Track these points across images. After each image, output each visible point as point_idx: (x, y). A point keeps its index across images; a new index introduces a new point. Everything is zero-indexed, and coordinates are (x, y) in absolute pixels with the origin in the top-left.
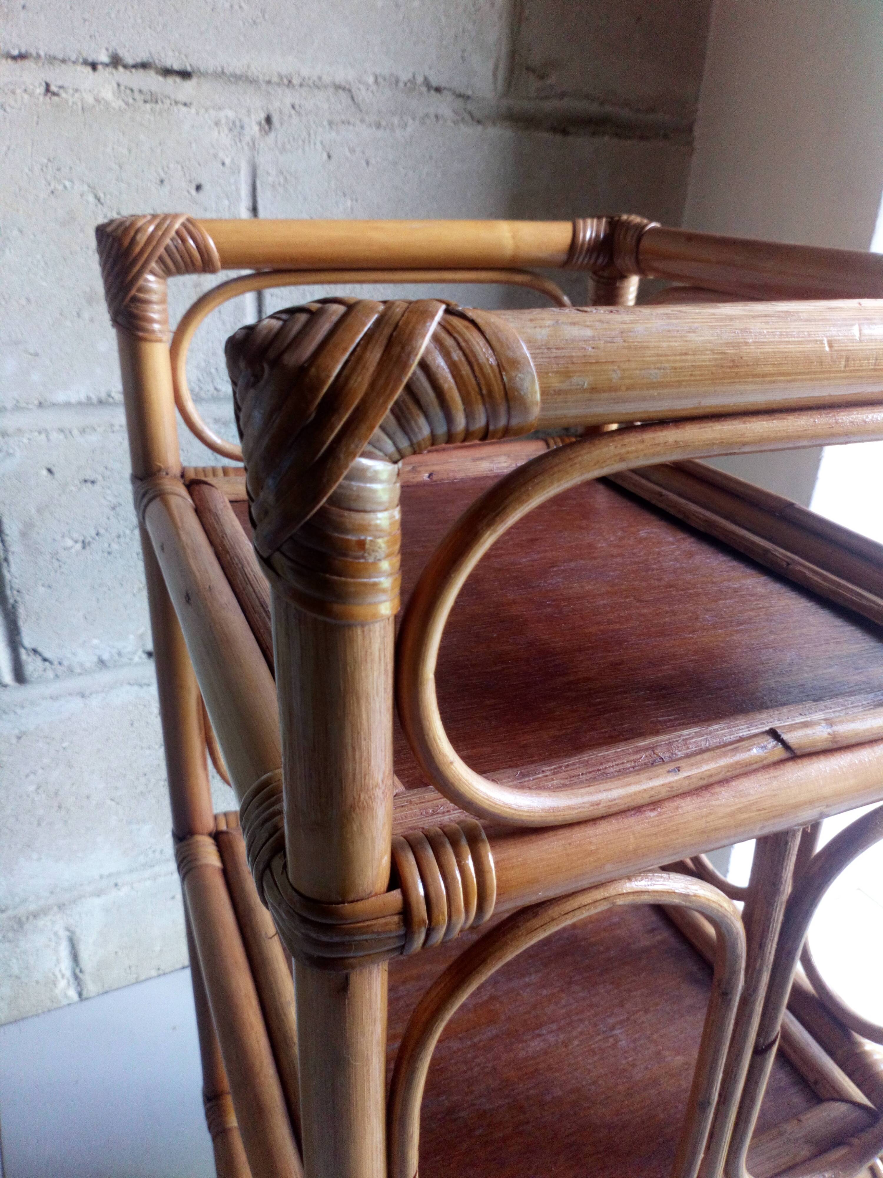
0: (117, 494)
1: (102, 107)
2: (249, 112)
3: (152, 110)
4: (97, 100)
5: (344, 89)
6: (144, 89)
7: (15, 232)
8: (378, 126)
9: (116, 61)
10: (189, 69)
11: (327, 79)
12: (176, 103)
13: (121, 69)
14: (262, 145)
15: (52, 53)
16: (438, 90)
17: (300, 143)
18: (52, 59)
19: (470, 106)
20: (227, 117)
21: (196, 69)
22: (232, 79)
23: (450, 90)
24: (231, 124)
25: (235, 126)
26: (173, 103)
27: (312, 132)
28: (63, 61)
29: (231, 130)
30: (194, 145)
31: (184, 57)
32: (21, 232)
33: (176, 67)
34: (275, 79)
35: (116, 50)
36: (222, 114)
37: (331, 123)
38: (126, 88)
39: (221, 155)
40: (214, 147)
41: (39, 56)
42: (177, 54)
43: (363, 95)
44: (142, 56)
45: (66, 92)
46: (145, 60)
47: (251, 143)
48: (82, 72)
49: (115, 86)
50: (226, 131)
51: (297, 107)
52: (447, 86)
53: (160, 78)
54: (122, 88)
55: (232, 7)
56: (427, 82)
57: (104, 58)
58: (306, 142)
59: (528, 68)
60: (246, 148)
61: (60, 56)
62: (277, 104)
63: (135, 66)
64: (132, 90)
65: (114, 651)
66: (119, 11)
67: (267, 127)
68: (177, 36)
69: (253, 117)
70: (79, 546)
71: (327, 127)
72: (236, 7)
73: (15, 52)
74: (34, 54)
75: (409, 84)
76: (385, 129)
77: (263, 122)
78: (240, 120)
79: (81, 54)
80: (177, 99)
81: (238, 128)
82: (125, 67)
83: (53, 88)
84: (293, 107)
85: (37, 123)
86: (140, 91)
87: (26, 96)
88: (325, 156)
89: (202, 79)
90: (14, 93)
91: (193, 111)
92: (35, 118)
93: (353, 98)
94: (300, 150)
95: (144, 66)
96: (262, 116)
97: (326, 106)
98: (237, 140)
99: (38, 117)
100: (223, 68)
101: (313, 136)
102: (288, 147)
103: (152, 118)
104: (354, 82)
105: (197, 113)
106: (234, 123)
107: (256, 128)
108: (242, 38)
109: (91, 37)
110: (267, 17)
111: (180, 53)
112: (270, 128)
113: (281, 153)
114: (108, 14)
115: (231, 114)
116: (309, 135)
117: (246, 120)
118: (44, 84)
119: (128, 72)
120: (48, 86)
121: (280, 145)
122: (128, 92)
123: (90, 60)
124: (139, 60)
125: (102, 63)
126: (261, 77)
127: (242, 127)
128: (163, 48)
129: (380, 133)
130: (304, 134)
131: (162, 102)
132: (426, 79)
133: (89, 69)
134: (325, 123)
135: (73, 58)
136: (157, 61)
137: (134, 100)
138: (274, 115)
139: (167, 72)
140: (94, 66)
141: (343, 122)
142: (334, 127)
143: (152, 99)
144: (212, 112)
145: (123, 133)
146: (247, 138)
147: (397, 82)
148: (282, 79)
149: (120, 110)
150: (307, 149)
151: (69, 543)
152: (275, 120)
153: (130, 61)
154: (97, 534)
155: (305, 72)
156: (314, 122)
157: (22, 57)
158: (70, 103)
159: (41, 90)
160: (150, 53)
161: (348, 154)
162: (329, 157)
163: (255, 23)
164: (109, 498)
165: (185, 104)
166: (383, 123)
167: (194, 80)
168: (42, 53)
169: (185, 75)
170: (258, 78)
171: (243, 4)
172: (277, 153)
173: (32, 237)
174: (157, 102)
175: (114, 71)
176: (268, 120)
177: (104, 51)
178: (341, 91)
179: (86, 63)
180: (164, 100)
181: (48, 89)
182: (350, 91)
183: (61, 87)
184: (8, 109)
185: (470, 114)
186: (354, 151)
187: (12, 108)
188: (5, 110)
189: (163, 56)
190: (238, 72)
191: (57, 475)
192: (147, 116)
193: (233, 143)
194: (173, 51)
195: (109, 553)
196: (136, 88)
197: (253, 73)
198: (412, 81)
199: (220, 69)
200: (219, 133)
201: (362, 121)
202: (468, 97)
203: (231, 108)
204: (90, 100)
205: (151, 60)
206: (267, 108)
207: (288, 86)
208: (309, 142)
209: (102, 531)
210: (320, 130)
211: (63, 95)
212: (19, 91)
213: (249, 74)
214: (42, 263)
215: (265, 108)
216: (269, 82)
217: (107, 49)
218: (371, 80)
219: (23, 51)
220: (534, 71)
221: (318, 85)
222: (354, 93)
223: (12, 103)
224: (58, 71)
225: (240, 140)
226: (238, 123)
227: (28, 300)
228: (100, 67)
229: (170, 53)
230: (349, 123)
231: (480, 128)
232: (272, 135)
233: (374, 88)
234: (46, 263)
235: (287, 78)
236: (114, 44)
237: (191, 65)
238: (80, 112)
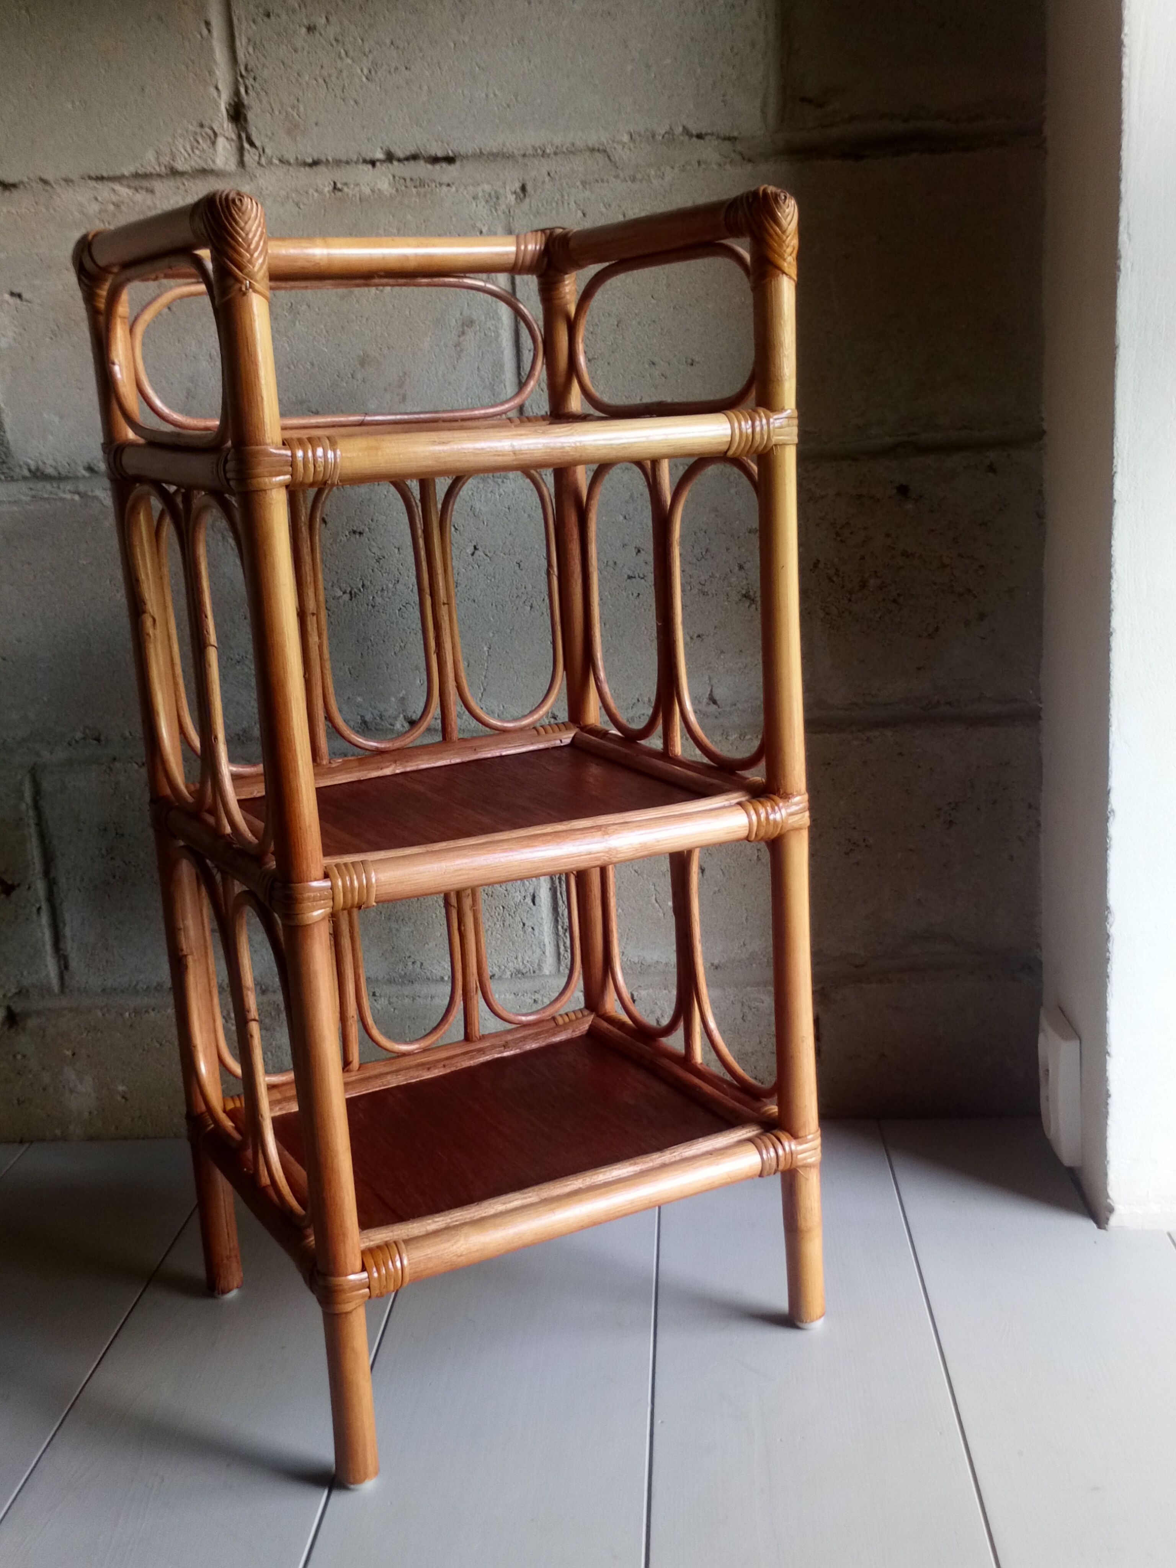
0: (381, 546)
1: (376, 195)
2: (504, 183)
3: (417, 193)
4: (373, 191)
5: (598, 150)
6: (415, 177)
7: (304, 307)
8: (634, 179)
9: (390, 157)
10: (451, 154)
11: (580, 144)
12: (441, 184)
13: (395, 163)
14: (516, 211)
15: (338, 158)
16: (700, 136)
17: (554, 204)
18: (338, 163)
19: (739, 147)
20: (483, 191)
21: (457, 154)
22: (491, 158)
23: (712, 134)
24: (487, 196)
25: (491, 198)
26: (438, 185)
27: (565, 194)
28: (347, 163)
29: (487, 202)
30: (454, 219)
31: (446, 145)
32: (309, 306)
33: (440, 154)
34: (530, 151)
35: (388, 147)
36: (480, 189)
37: (584, 183)
38: (399, 178)
39: (479, 225)
40: (472, 219)
41: (327, 160)
42: (440, 143)
43: (621, 154)
44: (411, 149)
45: (348, 188)
46: (413, 152)
47: (507, 211)
48: (363, 170)
49: (391, 178)
50: (483, 203)
51: (552, 175)
52: (709, 131)
53: (429, 166)
54: (397, 178)
55: (487, 96)
56: (686, 131)
57: (380, 155)
58: (560, 203)
59: (803, 100)
60: (502, 216)
61: (344, 159)
62: (534, 173)
63: (407, 159)
64: (405, 180)
65: (376, 712)
66: (390, 116)
67: (522, 196)
68: (440, 129)
69: (508, 188)
70: (347, 597)
71: (581, 187)
72: (492, 96)
73: (310, 160)
74: (324, 160)
75: (667, 136)
76: (641, 181)
77: (518, 190)
78: (496, 192)
79: (360, 154)
80: (441, 182)
81: (495, 200)
82: (399, 160)
83: (339, 185)
84: (549, 174)
85: (324, 215)
86: (411, 179)
87: (316, 194)
88: (580, 214)
89: (465, 161)
90: (307, 193)
91: (453, 189)
92: (323, 211)
93: (609, 157)
94: (554, 212)
95: (414, 157)
96: (517, 186)
97: (581, 169)
98: (493, 210)
99: (325, 210)
100: (481, 150)
101: (566, 197)
102: (542, 210)
103: (417, 200)
104: (607, 142)
105: (457, 191)
106: (490, 195)
107: (513, 197)
108: (497, 121)
109: (368, 140)
110: (520, 99)
111: (442, 142)
112: (525, 195)
113: (535, 216)
114: (383, 120)
115: (487, 187)
116: (563, 196)
117: (501, 191)
118: (332, 183)
119: (401, 165)
120: (335, 183)
121: (534, 209)
122: (402, 181)
123: (368, 158)
124: (408, 153)
125: (378, 160)
126: (516, 152)
127: (498, 198)
128: (428, 140)
129: (636, 186)
130: (558, 196)
131: (428, 186)
132: (684, 127)
133: (370, 167)
134: (578, 183)
135: (355, 159)
136: (423, 152)
137: (406, 187)
138: (527, 182)
139: (435, 160)
140: (373, 163)
141: (597, 181)
142: (587, 187)
143: (422, 183)
144: (471, 188)
145: (393, 216)
146: (504, 207)
147: (653, 136)
148: (536, 150)
149: (391, 196)
150: (561, 210)
151: (340, 593)
152: (529, 188)
153: (401, 155)
154: (363, 586)
155: (558, 141)
156: (567, 184)
157: (315, 163)
158: (350, 195)
159: (331, 188)
160: (418, 147)
161: (604, 210)
162: (584, 215)
163: (508, 106)
164: (374, 550)
165: (448, 185)
166: (639, 176)
167: (458, 163)
168: (330, 159)
169: (450, 160)
170: (513, 152)
171: (497, 92)
172: (532, 217)
173: (317, 310)
174: (424, 186)
175: (390, 165)
176: (523, 188)
177: (379, 149)
178: (597, 154)
179: (365, 161)
180: (430, 184)
181: (335, 187)
182: (605, 151)
183: (346, 184)
184: (302, 206)
185: (741, 154)
186: (610, 205)
187: (304, 204)
188: (299, 208)
189: (428, 147)
190: (495, 151)
191: (330, 524)
192: (414, 199)
193: (489, 212)
194: (436, 141)
195: (373, 607)
196: (407, 176)
197: (508, 149)
198: (670, 132)
199: (478, 151)
200: (477, 206)
201: (617, 177)
202: (735, 138)
203: (488, 183)
204: (367, 191)
205: (418, 152)
206: (523, 179)
207: (543, 156)
208: (563, 203)
209: (367, 583)
210: (574, 190)
211: (345, 189)
212: (311, 191)
213: (505, 150)
214: (324, 331)
215: (521, 179)
216: (524, 155)
217: (382, 148)
218: (626, 138)
219: (315, 158)
220: (810, 101)
221: (573, 151)
222: (610, 153)
223: (305, 201)
224: (344, 171)
225: (496, 210)
226: (493, 194)
227: (312, 364)
228: (378, 164)
229: (434, 143)
230: (602, 181)
231: (749, 167)
232: (527, 200)
233: (632, 145)
234: (327, 332)
235: (540, 148)
236: (387, 143)
237: (452, 151)
238: (358, 202)
